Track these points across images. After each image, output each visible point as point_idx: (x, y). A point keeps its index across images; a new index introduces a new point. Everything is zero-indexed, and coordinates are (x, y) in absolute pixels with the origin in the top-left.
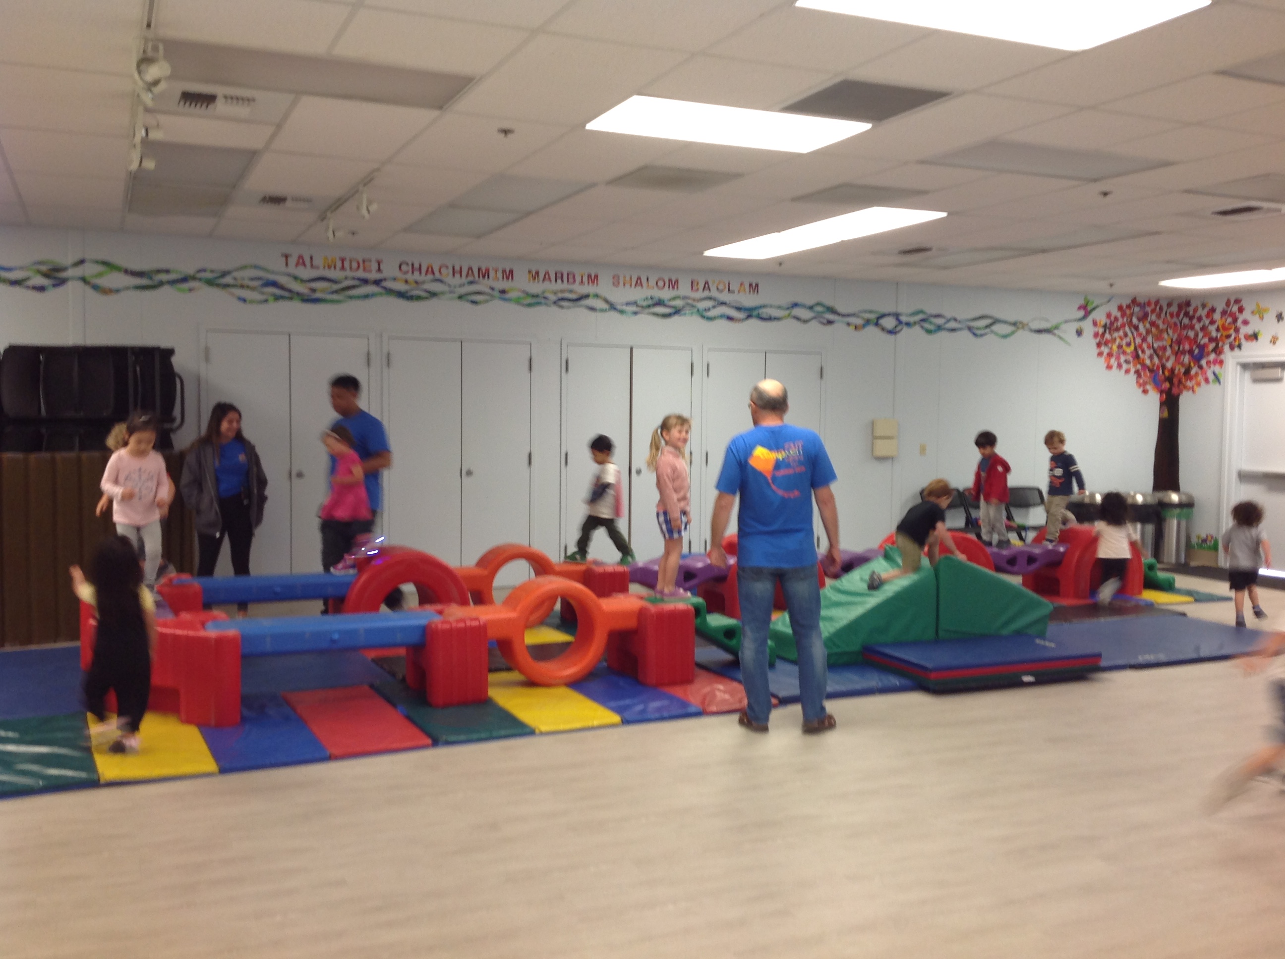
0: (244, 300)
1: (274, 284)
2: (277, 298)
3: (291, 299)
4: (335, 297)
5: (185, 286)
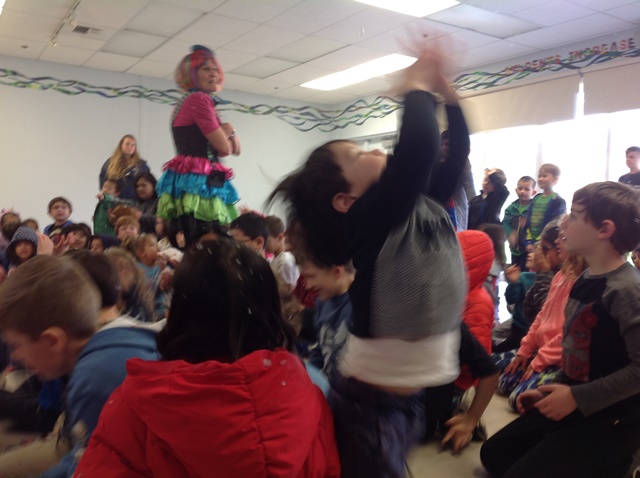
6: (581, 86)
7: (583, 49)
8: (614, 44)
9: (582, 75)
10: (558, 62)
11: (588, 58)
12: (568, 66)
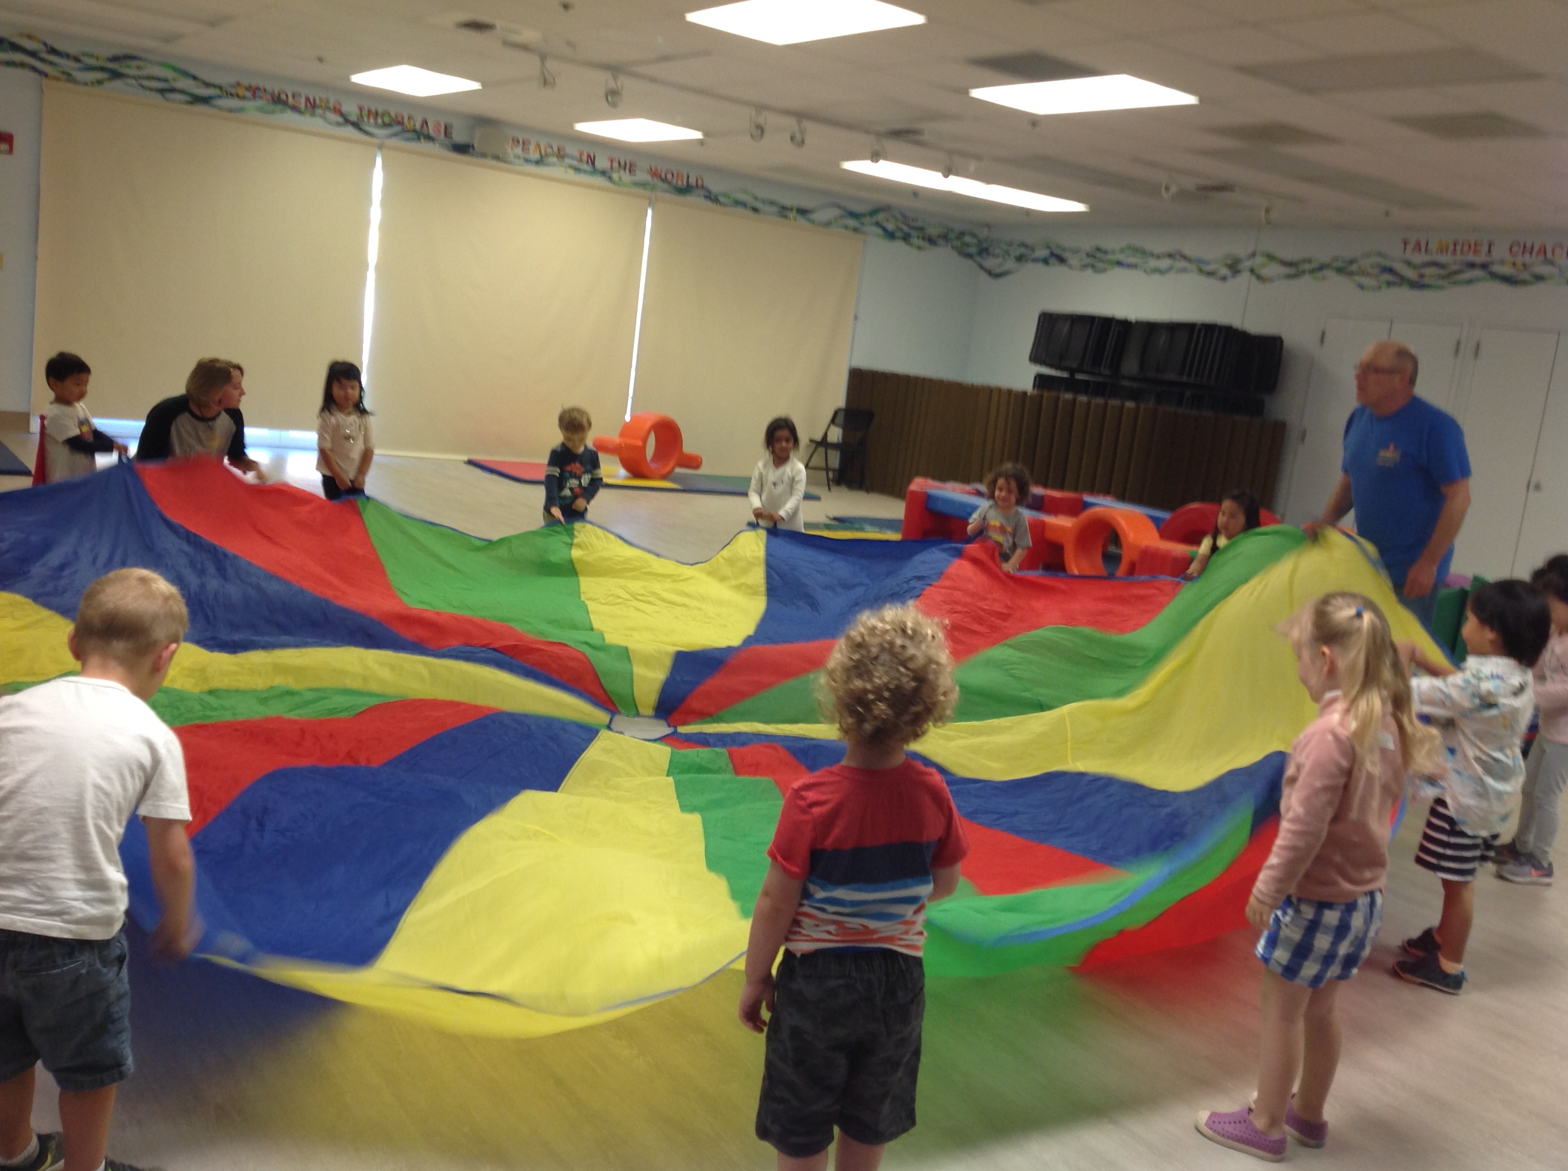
0: (1361, 287)
1: (1391, 271)
2: (1389, 284)
3: (1400, 285)
4: (1440, 282)
5: (1319, 275)
6: (379, 161)
7: (380, 111)
8: (425, 122)
9: (380, 147)
10: (338, 111)
11: (385, 125)
12: (356, 125)
